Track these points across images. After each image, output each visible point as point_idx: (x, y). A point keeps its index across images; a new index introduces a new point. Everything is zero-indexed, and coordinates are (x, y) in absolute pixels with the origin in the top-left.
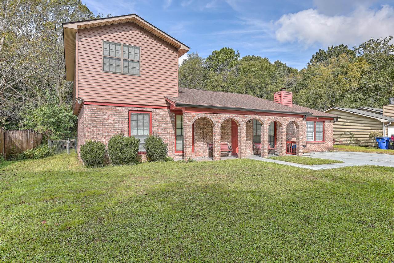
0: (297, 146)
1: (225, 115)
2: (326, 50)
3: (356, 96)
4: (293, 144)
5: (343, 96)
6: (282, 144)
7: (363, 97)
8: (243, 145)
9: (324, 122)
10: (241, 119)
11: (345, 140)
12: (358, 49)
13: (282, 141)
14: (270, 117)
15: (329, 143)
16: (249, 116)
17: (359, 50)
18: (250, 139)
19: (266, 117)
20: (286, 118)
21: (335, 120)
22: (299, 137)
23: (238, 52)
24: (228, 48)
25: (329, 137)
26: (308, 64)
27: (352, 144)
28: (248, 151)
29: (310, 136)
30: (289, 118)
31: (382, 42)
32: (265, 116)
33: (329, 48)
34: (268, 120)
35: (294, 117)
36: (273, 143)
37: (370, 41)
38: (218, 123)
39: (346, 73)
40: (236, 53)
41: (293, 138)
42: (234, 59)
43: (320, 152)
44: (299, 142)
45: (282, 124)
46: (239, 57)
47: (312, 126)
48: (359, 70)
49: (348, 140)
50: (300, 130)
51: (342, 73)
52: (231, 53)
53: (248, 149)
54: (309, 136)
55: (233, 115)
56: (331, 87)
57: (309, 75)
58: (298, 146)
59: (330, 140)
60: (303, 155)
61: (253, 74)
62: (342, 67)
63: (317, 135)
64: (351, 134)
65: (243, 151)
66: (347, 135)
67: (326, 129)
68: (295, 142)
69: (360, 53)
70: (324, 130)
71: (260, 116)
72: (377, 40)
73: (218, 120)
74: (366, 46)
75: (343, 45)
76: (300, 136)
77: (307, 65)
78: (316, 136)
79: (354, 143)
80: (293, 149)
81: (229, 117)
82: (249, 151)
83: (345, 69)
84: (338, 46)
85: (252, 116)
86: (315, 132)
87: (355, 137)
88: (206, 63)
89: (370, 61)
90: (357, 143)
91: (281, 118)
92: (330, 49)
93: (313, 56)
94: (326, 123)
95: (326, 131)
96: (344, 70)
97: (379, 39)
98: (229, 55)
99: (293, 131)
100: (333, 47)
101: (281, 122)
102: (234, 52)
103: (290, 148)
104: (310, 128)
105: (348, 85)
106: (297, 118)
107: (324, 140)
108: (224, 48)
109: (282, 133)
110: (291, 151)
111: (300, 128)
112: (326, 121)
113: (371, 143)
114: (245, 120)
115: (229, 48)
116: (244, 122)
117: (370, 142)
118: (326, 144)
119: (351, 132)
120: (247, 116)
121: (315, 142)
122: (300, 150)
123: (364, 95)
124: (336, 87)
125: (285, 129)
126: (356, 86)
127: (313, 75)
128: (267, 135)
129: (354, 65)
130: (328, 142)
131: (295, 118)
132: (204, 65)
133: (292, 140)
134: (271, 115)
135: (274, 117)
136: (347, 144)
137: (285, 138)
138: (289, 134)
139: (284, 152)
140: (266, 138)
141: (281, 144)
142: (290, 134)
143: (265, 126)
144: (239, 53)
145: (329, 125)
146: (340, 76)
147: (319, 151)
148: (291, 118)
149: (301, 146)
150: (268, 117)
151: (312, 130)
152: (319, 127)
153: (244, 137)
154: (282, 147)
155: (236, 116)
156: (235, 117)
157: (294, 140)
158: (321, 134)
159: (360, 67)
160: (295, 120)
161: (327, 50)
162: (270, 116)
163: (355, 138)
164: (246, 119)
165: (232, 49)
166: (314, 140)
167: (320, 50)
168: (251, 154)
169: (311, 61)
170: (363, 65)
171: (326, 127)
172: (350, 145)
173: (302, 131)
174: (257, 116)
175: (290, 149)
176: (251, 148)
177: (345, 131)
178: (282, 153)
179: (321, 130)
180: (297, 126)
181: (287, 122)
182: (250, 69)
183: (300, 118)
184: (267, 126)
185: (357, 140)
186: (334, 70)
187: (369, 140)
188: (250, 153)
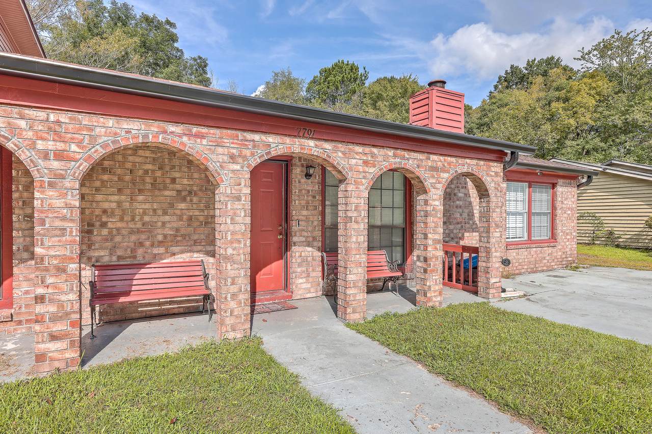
0: (481, 264)
1: (111, 122)
2: (522, 65)
3: (587, 142)
4: (466, 255)
5: (560, 143)
6: (426, 260)
7: (602, 144)
8: (232, 273)
9: (554, 186)
10: (220, 150)
11: (582, 232)
12: (590, 53)
13: (426, 249)
14: (375, 150)
15: (568, 244)
16: (271, 139)
17: (591, 55)
18: (311, 239)
19: (359, 149)
20: (442, 158)
21: (584, 180)
22: (488, 232)
23: (364, 69)
24: (346, 62)
25: (567, 226)
26: (491, 92)
27: (598, 242)
28: (304, 286)
29: (516, 226)
30: (453, 160)
31: (636, 38)
32: (351, 147)
33: (528, 61)
34: (366, 163)
35: (472, 158)
36: (399, 249)
37: (613, 37)
38: (55, 164)
39: (566, 100)
40: (361, 71)
41: (466, 234)
42: (357, 83)
43: (543, 271)
44: (488, 251)
45: (427, 184)
46: (366, 77)
47: (520, 195)
48: (593, 92)
49: (589, 232)
50: (492, 205)
51: (558, 99)
52: (352, 69)
53: (304, 275)
54: (514, 225)
55: (171, 128)
56: (537, 127)
57: (495, 107)
58: (484, 264)
59: (568, 237)
60: (503, 295)
61: (387, 104)
62: (558, 89)
63: (535, 220)
64: (597, 218)
65: (233, 304)
66: (587, 221)
67: (558, 205)
68: (476, 250)
69: (592, 62)
70: (554, 208)
71: (328, 146)
72: (628, 34)
73: (60, 146)
74: (605, 47)
75: (553, 58)
76: (492, 230)
77: (488, 94)
78: (533, 225)
79: (603, 239)
80: (466, 270)
81: (146, 136)
82: (307, 282)
83: (564, 91)
84: (545, 58)
85: (288, 140)
86: (530, 214)
87: (606, 225)
88: (308, 90)
89: (612, 76)
90: (611, 240)
91: (421, 160)
92: (530, 65)
93: (500, 78)
94: (560, 189)
95: (559, 212)
96: (562, 94)
97: (632, 32)
98: (349, 74)
99: (466, 211)
100: (535, 59)
101: (422, 173)
102: (357, 69)
103: (458, 265)
104: (516, 201)
105: (572, 121)
106: (482, 163)
107: (553, 236)
108: (339, 62)
109: (426, 216)
110: (462, 278)
111: (493, 198)
112: (561, 181)
113: (647, 241)
114: (245, 158)
115: (348, 62)
116: (237, 167)
117: (645, 237)
118: (560, 247)
119: (597, 215)
120: (256, 137)
121: (530, 242)
122: (493, 281)
123: (605, 140)
124: (547, 127)
125: (437, 203)
126: (586, 124)
127: (501, 106)
128: (363, 226)
129: (581, 83)
130: (563, 244)
131: (474, 162)
132: (303, 93)
133: (462, 238)
134: (380, 142)
135: (391, 153)
136: (587, 242)
137: (437, 237)
138: (455, 221)
139: (435, 291)
140: (354, 239)
141: (422, 259)
142: (459, 221)
143: (351, 188)
144: (366, 71)
145: (566, 193)
146: (554, 105)
147: (540, 269)
148: (460, 161)
149: (495, 264)
150: (367, 149)
151: (521, 207)
152: (542, 197)
153: (239, 237)
154: (425, 271)
155: (190, 135)
156: (185, 139)
157: (471, 239)
158: (545, 221)
159: (595, 88)
160: (475, 171)
161: (525, 66)
162: (374, 146)
163: (607, 229)
164: (253, 154)
165: (354, 64)
166: (526, 238)
167: (512, 67)
168: (314, 295)
169: (496, 87)
170: (600, 83)
171: (560, 199)
172: (594, 244)
173: (498, 210)
174: (312, 143)
175: (458, 272)
176: (313, 274)
177: (582, 211)
178: (425, 295)
179: (545, 208)
180: (483, 193)
181: (446, 175)
182: (383, 93)
183: (491, 164)
184: (362, 188)
185: (611, 233)
186: (542, 94)
187: (641, 233)
188: (312, 290)
